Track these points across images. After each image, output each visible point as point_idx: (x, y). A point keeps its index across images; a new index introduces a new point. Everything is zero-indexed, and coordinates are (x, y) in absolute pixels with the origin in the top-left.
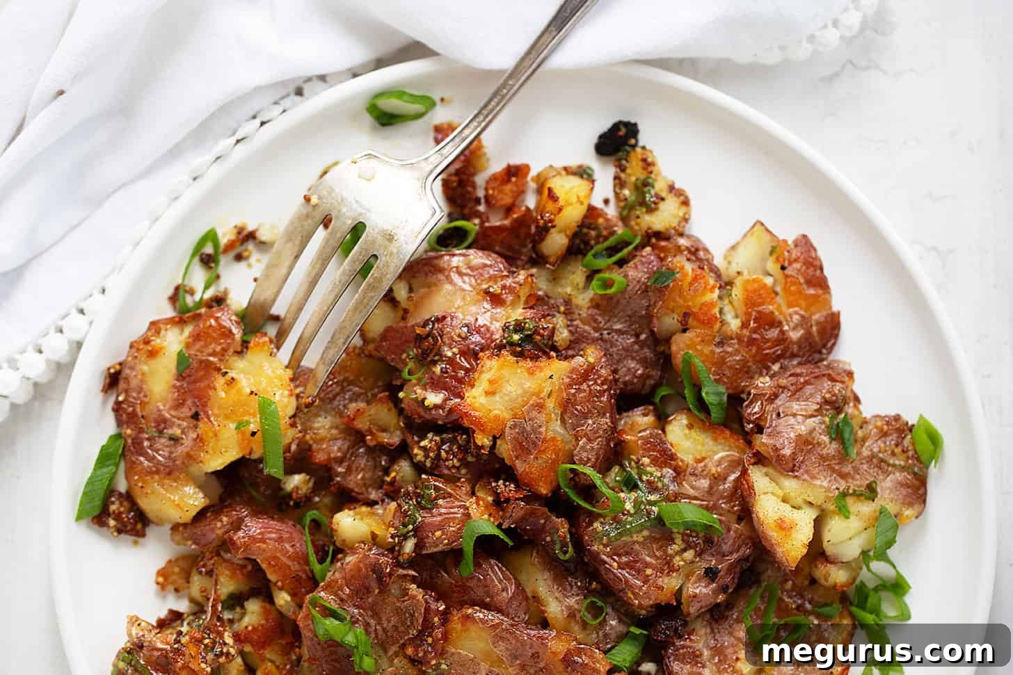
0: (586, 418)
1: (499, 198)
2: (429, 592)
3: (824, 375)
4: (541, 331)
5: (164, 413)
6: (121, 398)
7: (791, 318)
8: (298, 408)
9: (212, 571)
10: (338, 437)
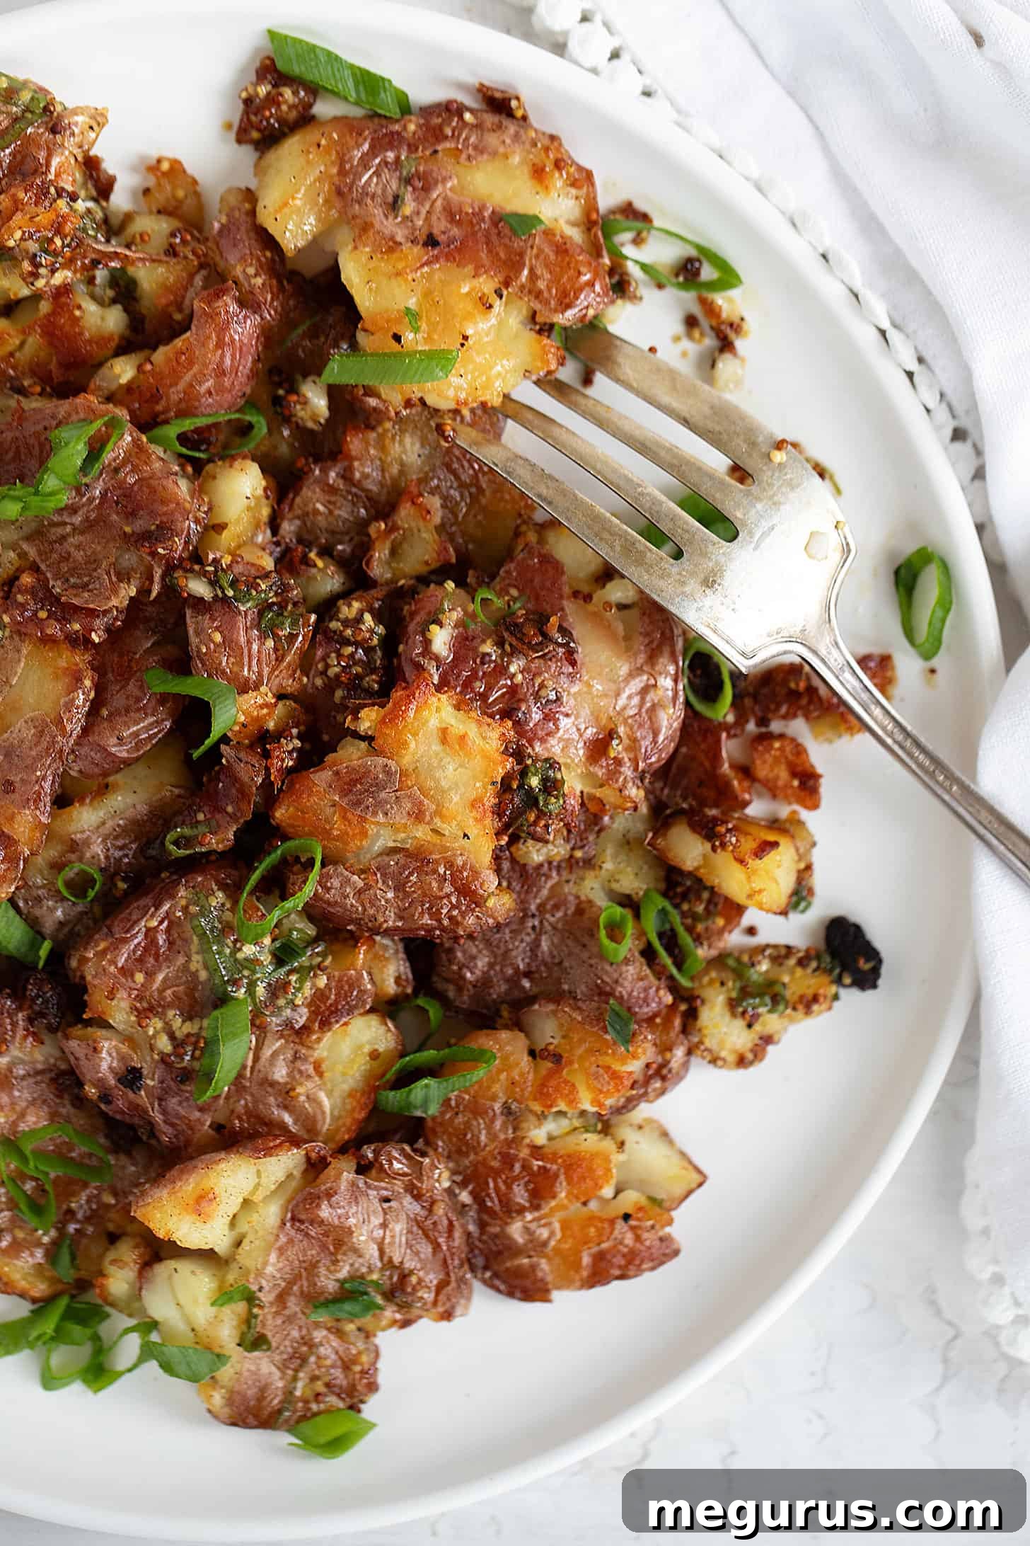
0: (396, 889)
1: (767, 756)
2: (122, 617)
3: (448, 1274)
4: (542, 823)
5: (440, 187)
6: (468, 116)
7: (544, 1226)
8: (437, 411)
9: (175, 254)
10: (387, 475)
